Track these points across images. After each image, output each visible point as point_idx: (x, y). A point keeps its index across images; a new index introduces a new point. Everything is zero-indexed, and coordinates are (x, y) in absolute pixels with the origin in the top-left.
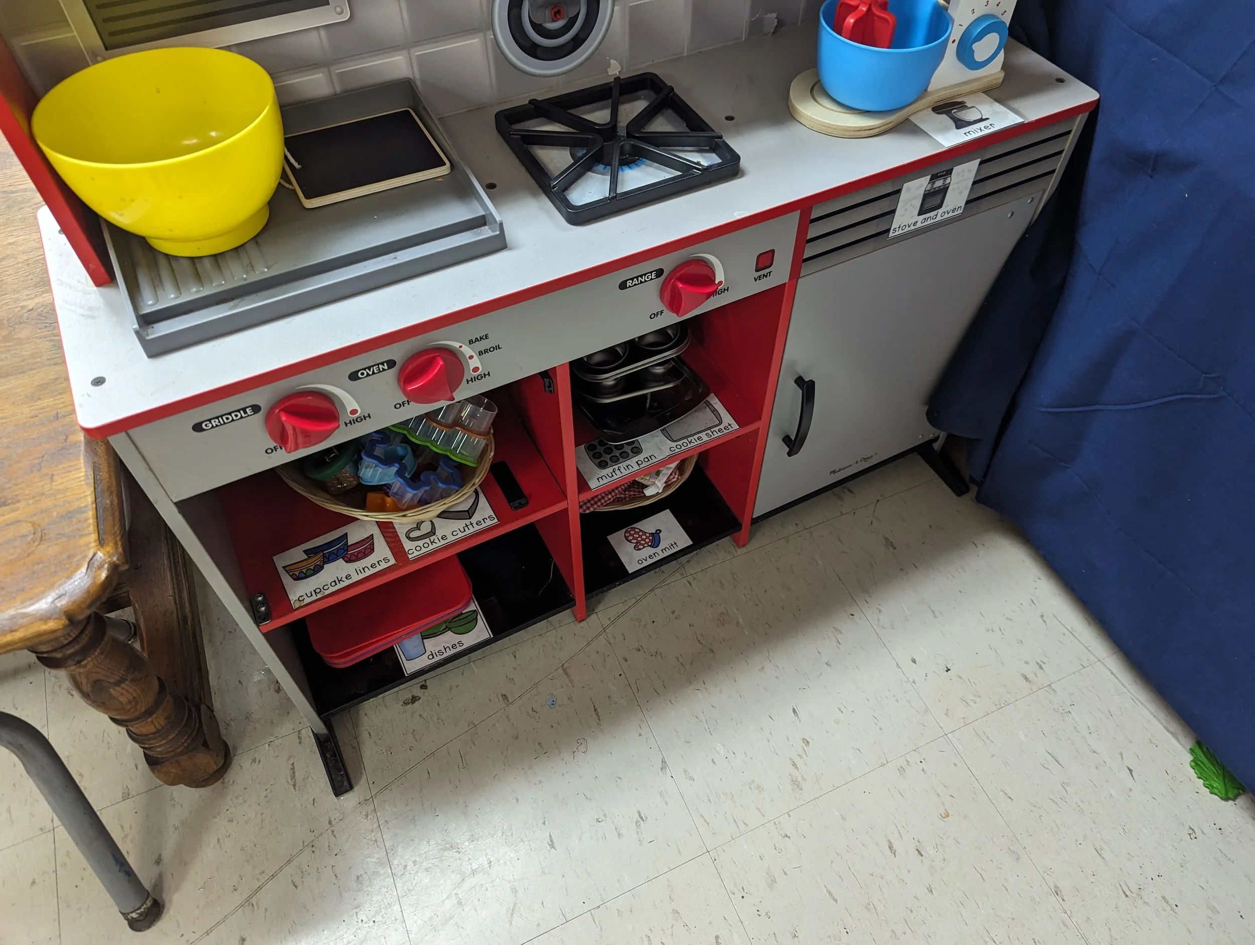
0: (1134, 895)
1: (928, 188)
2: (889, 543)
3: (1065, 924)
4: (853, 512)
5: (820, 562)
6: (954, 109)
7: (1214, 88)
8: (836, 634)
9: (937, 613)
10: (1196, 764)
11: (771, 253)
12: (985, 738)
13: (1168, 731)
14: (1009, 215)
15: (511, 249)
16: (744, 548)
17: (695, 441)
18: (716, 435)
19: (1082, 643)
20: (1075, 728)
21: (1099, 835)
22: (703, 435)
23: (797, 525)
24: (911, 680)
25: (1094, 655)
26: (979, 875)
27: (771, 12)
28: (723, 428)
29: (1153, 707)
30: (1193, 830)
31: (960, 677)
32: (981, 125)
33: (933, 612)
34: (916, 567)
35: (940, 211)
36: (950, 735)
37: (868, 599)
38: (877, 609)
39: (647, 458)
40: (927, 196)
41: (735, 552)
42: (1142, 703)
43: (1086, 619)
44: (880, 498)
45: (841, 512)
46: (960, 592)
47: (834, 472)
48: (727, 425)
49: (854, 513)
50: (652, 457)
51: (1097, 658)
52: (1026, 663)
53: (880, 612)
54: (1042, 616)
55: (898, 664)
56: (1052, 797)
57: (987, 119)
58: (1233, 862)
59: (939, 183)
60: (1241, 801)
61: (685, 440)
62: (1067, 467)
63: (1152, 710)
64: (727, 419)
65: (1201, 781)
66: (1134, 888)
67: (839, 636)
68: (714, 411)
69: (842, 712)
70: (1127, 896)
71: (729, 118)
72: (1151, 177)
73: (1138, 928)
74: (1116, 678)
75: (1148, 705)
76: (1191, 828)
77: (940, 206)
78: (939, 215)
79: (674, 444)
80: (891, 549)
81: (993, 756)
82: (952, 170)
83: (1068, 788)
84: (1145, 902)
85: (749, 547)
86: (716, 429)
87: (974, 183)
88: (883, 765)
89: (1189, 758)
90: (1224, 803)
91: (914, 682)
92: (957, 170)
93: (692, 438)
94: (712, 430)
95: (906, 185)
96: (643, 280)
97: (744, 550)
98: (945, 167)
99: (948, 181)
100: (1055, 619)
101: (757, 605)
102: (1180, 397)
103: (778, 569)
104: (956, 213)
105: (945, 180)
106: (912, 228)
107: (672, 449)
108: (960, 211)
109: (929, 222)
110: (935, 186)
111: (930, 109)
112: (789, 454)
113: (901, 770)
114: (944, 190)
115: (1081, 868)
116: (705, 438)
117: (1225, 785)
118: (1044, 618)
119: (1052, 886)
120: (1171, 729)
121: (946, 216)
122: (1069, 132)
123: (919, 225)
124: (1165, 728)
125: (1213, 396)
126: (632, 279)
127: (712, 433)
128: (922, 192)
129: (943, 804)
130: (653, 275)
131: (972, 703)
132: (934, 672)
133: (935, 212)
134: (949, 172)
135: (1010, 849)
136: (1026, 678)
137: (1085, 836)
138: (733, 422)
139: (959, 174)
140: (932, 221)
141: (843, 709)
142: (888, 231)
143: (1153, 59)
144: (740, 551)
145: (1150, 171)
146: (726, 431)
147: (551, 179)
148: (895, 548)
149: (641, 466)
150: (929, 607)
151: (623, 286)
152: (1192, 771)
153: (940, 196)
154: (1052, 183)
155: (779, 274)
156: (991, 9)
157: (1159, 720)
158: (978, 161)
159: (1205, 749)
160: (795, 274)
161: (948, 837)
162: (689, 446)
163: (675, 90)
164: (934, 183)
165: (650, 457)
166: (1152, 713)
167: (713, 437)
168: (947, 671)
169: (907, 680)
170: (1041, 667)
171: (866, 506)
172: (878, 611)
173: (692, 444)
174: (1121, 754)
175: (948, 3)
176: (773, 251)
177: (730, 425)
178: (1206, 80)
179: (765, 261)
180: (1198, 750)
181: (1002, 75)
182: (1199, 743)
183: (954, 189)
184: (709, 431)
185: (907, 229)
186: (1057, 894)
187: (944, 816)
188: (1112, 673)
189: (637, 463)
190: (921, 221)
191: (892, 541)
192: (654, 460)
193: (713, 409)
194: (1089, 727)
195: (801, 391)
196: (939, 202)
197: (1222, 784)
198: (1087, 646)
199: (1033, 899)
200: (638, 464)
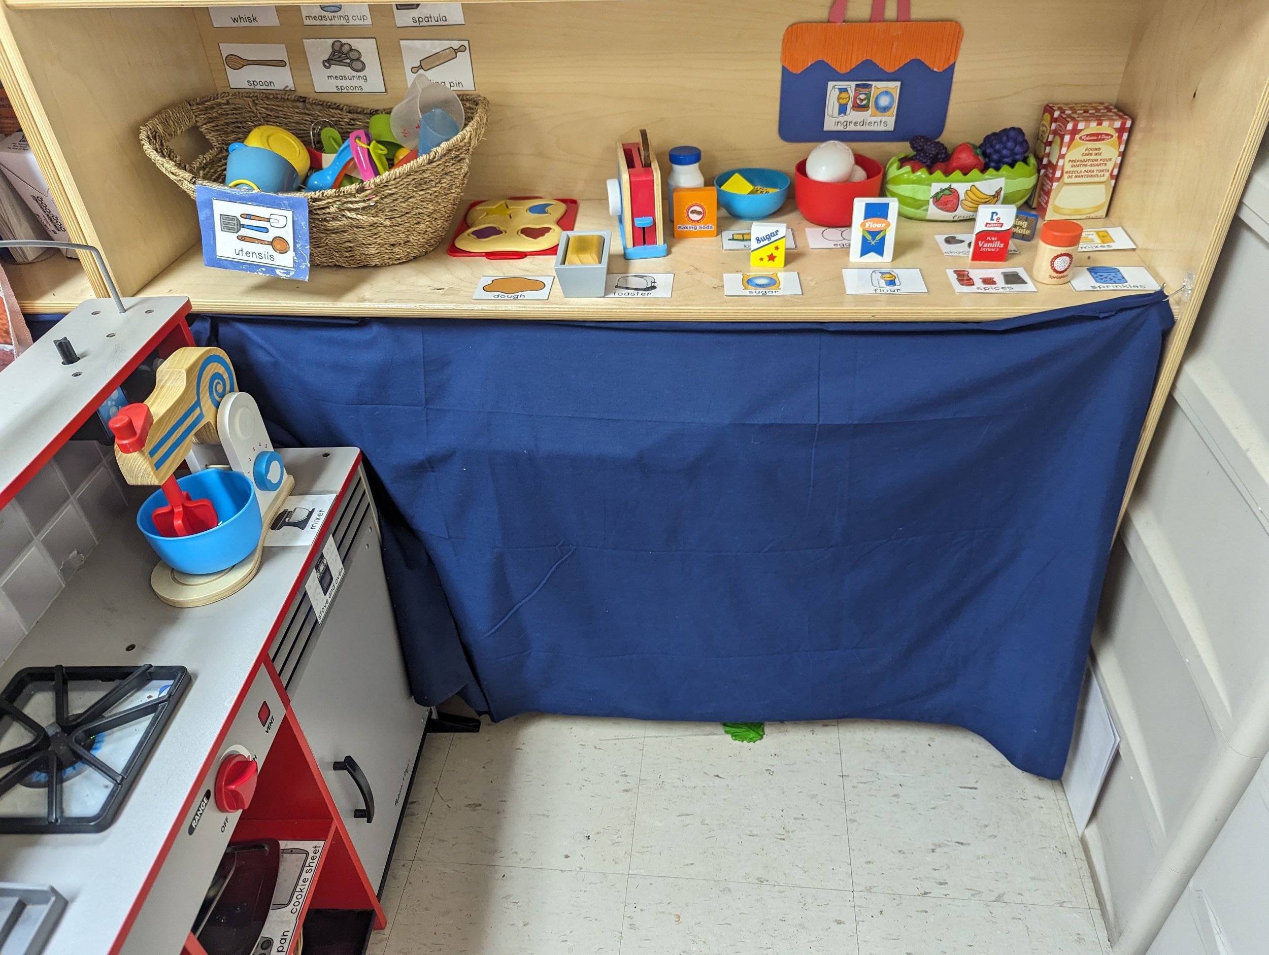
0: (785, 835)
1: (319, 576)
2: (474, 806)
3: (781, 892)
4: (430, 815)
5: (446, 870)
6: (285, 519)
7: (426, 409)
8: (508, 900)
9: (546, 813)
10: (735, 736)
11: (264, 706)
12: (646, 850)
13: (708, 735)
14: (367, 547)
15: (73, 899)
16: (387, 925)
17: (304, 887)
18: (314, 865)
19: (628, 739)
20: (674, 787)
21: (742, 827)
22: (304, 875)
23: (404, 866)
24: (578, 869)
25: (639, 738)
26: (726, 925)
27: (71, 552)
28: (314, 855)
29: (690, 732)
30: (768, 770)
31: (598, 833)
32: (314, 516)
33: (543, 815)
34: (505, 801)
35: (334, 581)
36: (630, 872)
37: (501, 855)
38: (513, 853)
39: (282, 939)
40: (321, 581)
41: (383, 936)
42: (684, 736)
43: (615, 723)
44: (436, 786)
45: (422, 823)
46: (543, 785)
47: (397, 802)
48: (314, 849)
49: (431, 813)
50: (285, 934)
51: (641, 738)
52: (617, 782)
53: (516, 853)
54: (595, 747)
55: (561, 870)
56: (707, 836)
57: (313, 510)
58: (795, 763)
59: (322, 568)
60: (767, 730)
61: (296, 894)
62: (530, 653)
63: (691, 733)
64: (308, 845)
65: (745, 742)
66: (782, 831)
67: (512, 899)
68: (292, 851)
69: (566, 941)
70: (784, 839)
71: (131, 648)
72: (433, 471)
73: (804, 848)
74: (660, 737)
75: (687, 733)
76: (767, 770)
77: (332, 579)
78: (335, 584)
79: (291, 906)
80: (479, 808)
81: (660, 853)
82: (322, 553)
83: (706, 822)
84: (792, 832)
85: (390, 920)
86: (309, 860)
87: (338, 549)
88: (621, 938)
89: (729, 737)
90: (763, 740)
91: (581, 869)
92: (324, 552)
93: (298, 887)
94: (307, 864)
95: (306, 586)
96: (201, 811)
97: (389, 926)
98: (318, 556)
99: (325, 562)
100: (602, 742)
101: (440, 950)
102: (555, 566)
103: (426, 909)
104: (342, 574)
105: (323, 563)
106: (327, 605)
107: (294, 911)
108: (343, 571)
109: (333, 593)
110: (321, 571)
111: (271, 530)
112: (369, 821)
113: (632, 927)
114: (327, 568)
115: (755, 854)
116: (309, 876)
117: (754, 731)
118: (598, 747)
119: (757, 881)
120: (708, 733)
121: (339, 580)
122: (360, 479)
123: (329, 600)
124: (705, 735)
125: (570, 553)
126: (194, 819)
127: (310, 866)
128: (317, 581)
129: (670, 914)
130: (205, 800)
131: (619, 840)
132: (583, 848)
133: (332, 585)
134: (322, 556)
135: (721, 891)
136: (627, 791)
137: (739, 836)
138: (315, 843)
139: (327, 552)
140: (334, 591)
141: (564, 938)
142: (317, 621)
143: (376, 413)
144: (387, 931)
145: (430, 469)
146: (318, 855)
147: (47, 819)
148: (480, 805)
149: (285, 950)
150: (539, 815)
151: (191, 830)
152: (737, 742)
153: (328, 574)
154: (373, 510)
155: (278, 713)
156: (259, 450)
157: (699, 735)
158: (331, 536)
159: (729, 724)
160: (286, 702)
161: (692, 927)
162: (304, 894)
163: (64, 665)
164: (319, 570)
165: (284, 935)
166: (693, 735)
167: (313, 868)
168: (589, 839)
169: (576, 872)
170: (626, 776)
171: (433, 801)
172: (515, 854)
173: (305, 891)
174: (705, 773)
175: (228, 464)
176: (265, 703)
177: (316, 847)
178: (417, 408)
179: (264, 714)
180: (728, 729)
181: (292, 478)
182: (725, 725)
183: (331, 563)
184: (306, 869)
185: (325, 609)
186: (762, 882)
187: (677, 920)
188: (656, 737)
189: (278, 951)
190: (329, 597)
191: (473, 803)
192: (290, 934)
193: (289, 851)
194: (679, 778)
195: (346, 772)
196: (329, 578)
197: (753, 732)
198: (631, 737)
199: (758, 901)
200: (281, 951)
